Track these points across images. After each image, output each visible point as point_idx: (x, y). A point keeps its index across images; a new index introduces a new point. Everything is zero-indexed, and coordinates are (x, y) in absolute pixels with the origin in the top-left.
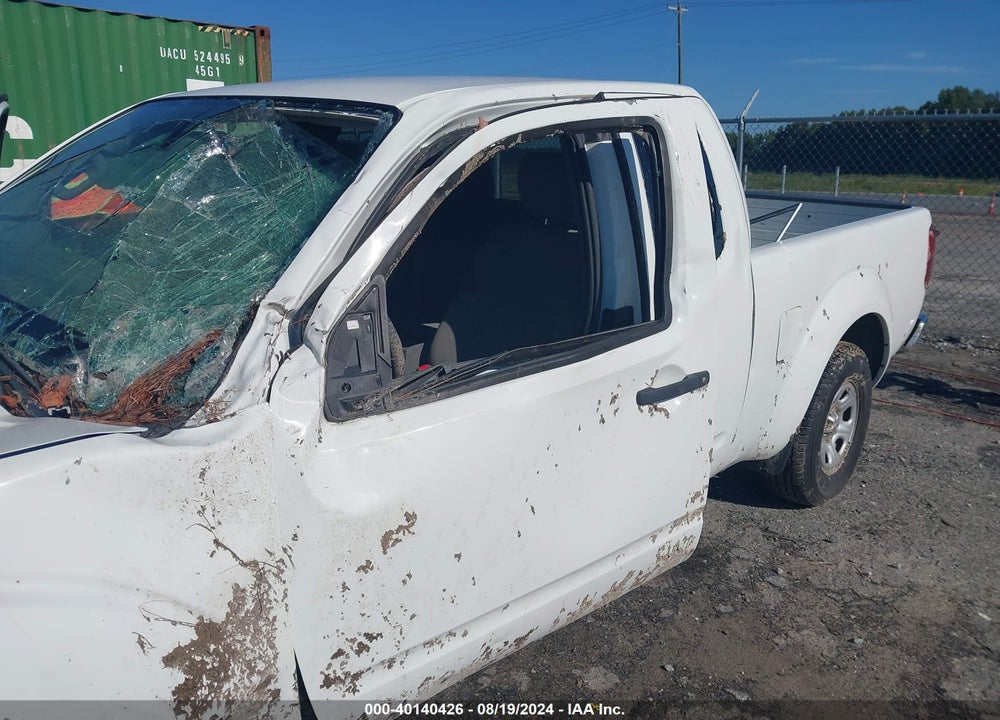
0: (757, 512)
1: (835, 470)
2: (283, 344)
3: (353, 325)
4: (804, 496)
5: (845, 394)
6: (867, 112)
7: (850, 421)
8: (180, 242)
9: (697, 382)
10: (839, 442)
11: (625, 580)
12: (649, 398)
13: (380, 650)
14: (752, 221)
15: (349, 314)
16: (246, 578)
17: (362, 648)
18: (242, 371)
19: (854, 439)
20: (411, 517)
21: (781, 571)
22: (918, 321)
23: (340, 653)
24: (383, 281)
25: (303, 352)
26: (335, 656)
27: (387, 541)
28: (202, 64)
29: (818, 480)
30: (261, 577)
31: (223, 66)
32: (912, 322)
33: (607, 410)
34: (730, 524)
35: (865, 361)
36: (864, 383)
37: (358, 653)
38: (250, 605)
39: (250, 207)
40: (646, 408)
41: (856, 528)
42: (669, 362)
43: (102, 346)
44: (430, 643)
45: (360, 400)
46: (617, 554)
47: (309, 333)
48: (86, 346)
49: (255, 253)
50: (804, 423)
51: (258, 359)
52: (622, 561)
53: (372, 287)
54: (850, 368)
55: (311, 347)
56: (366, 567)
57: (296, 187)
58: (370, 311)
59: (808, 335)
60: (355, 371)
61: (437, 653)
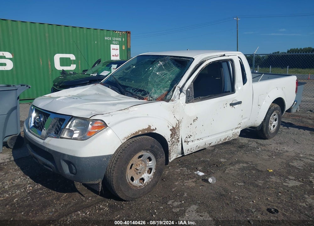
0: (255, 140)
1: (273, 132)
2: (179, 92)
3: (189, 90)
4: (265, 136)
5: (275, 115)
6: (280, 52)
7: (277, 122)
8: (157, 79)
9: (240, 103)
10: (274, 126)
11: (227, 138)
12: (232, 105)
13: (192, 138)
14: (253, 78)
15: (188, 88)
16: (178, 123)
17: (189, 137)
18: (175, 96)
19: (278, 125)
20: (197, 118)
21: (259, 148)
22: (295, 102)
23: (187, 137)
24: (193, 83)
25: (182, 93)
26: (186, 138)
27: (194, 121)
28: (114, 41)
29: (268, 133)
30: (179, 123)
31: (119, 41)
32: (293, 102)
33: (225, 106)
34: (249, 141)
35: (279, 108)
36: (279, 113)
37: (189, 138)
38: (178, 126)
39: (166, 74)
40: (231, 106)
41: (277, 143)
42: (235, 99)
43: (151, 93)
44: (198, 139)
45: (190, 100)
46: (226, 131)
47: (183, 90)
48: (149, 93)
49: (168, 81)
50: (265, 119)
51: (176, 94)
52: (227, 133)
53: (191, 84)
54: (275, 109)
55: (183, 92)
56: (191, 124)
57: (174, 71)
58: (191, 88)
59: (265, 100)
60: (189, 96)
61: (198, 141)
